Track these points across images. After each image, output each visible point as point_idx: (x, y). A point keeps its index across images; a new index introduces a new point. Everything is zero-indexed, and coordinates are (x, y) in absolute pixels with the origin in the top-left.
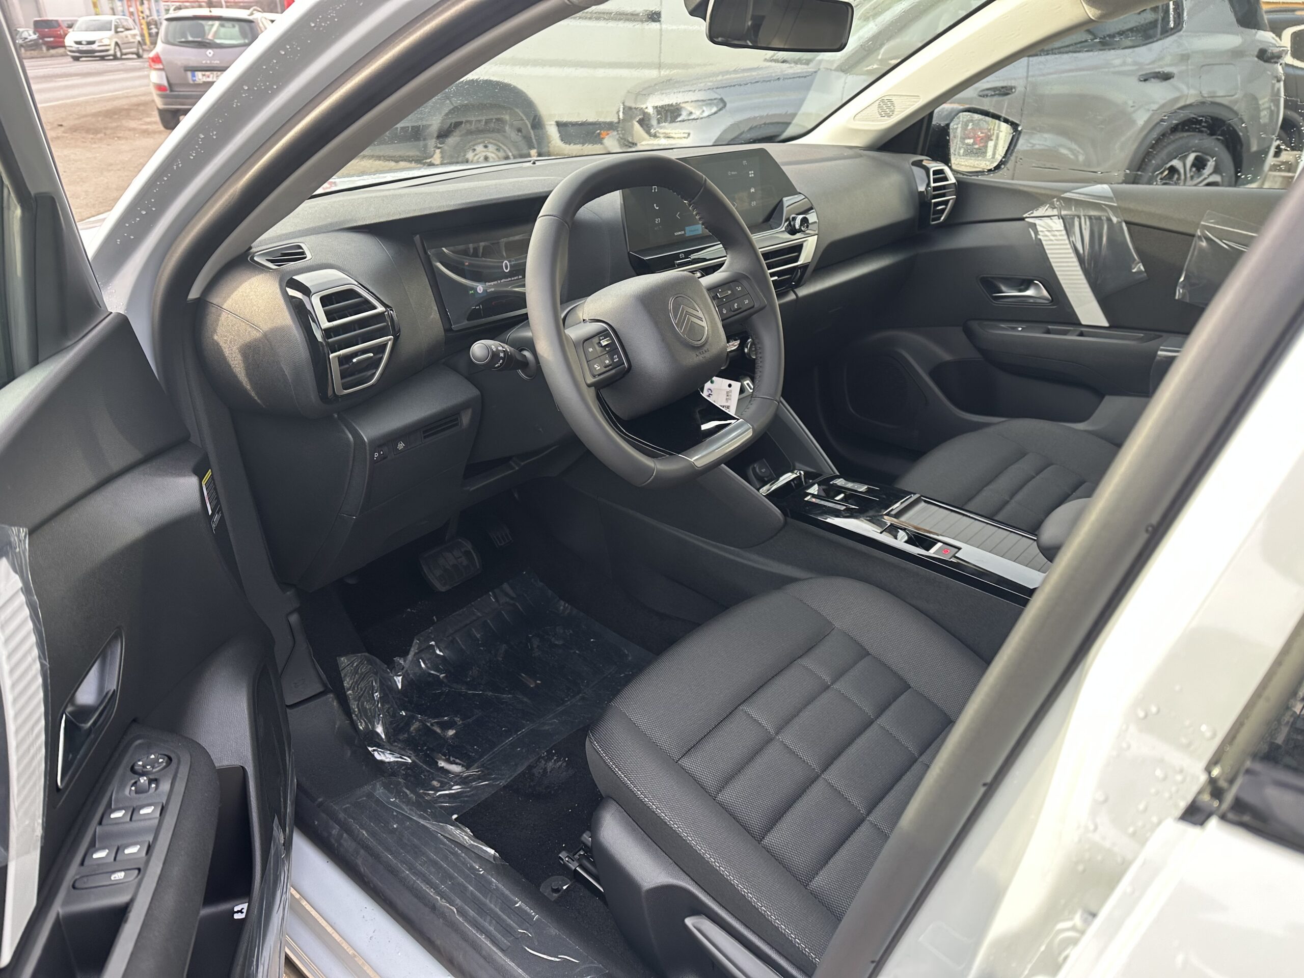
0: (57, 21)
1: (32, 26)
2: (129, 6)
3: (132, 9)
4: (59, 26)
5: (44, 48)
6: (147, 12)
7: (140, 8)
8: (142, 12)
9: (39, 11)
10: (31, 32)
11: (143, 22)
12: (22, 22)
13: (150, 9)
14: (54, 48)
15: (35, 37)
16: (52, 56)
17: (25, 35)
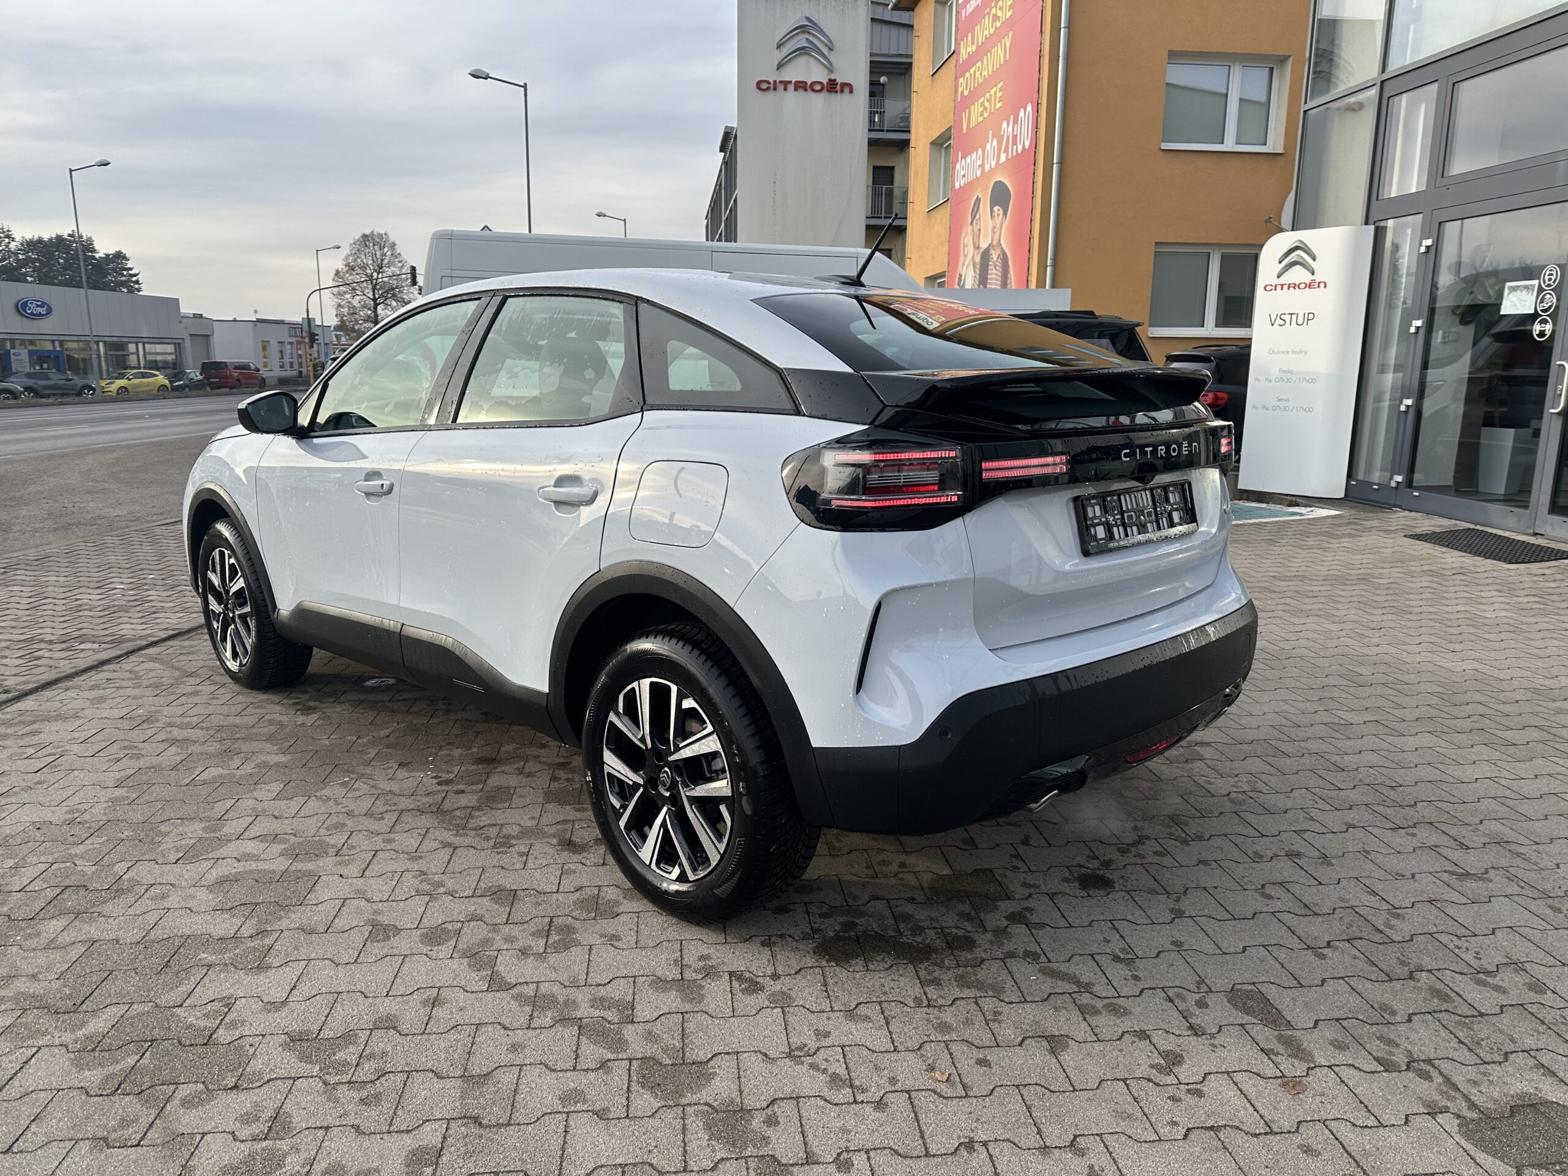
0: (225, 363)
1: (200, 366)
2: (298, 349)
3: (300, 352)
4: (227, 367)
5: (208, 389)
6: (315, 355)
7: (309, 351)
8: (311, 355)
9: (208, 353)
10: (198, 374)
11: (311, 364)
12: (191, 364)
13: (318, 352)
14: (219, 388)
15: (200, 377)
16: (217, 395)
17: (192, 376)
